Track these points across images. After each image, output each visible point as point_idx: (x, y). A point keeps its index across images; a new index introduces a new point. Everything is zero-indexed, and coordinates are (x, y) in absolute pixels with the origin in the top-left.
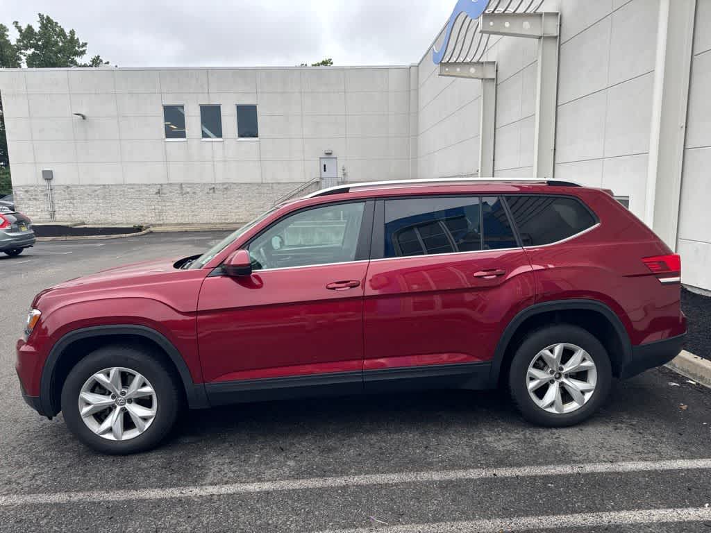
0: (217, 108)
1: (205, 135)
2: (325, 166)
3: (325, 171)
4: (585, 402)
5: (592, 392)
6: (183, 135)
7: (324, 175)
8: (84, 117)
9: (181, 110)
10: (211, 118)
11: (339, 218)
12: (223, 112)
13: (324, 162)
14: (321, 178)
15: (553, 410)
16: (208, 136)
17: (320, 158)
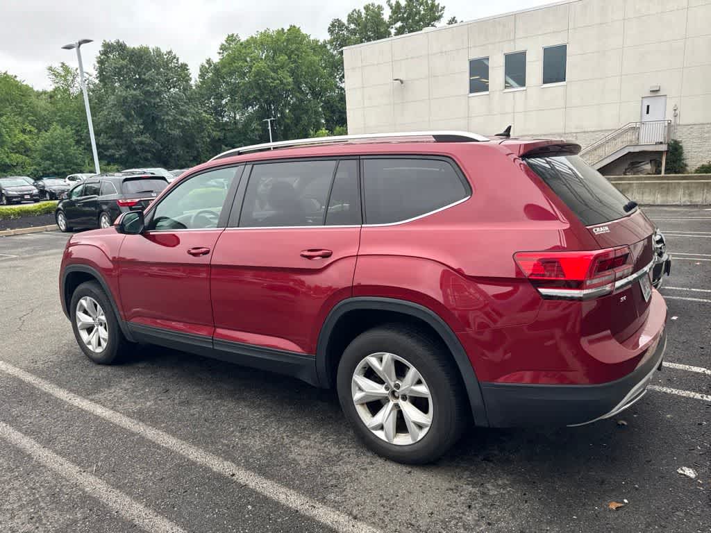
0: (522, 55)
1: (507, 85)
2: (648, 107)
3: (648, 113)
4: (418, 440)
5: (428, 429)
6: (485, 88)
7: (646, 118)
8: (402, 82)
9: (485, 62)
10: (516, 68)
11: (660, 173)
12: (529, 58)
13: (646, 103)
14: (642, 123)
15: (380, 434)
16: (511, 86)
17: (643, 98)
